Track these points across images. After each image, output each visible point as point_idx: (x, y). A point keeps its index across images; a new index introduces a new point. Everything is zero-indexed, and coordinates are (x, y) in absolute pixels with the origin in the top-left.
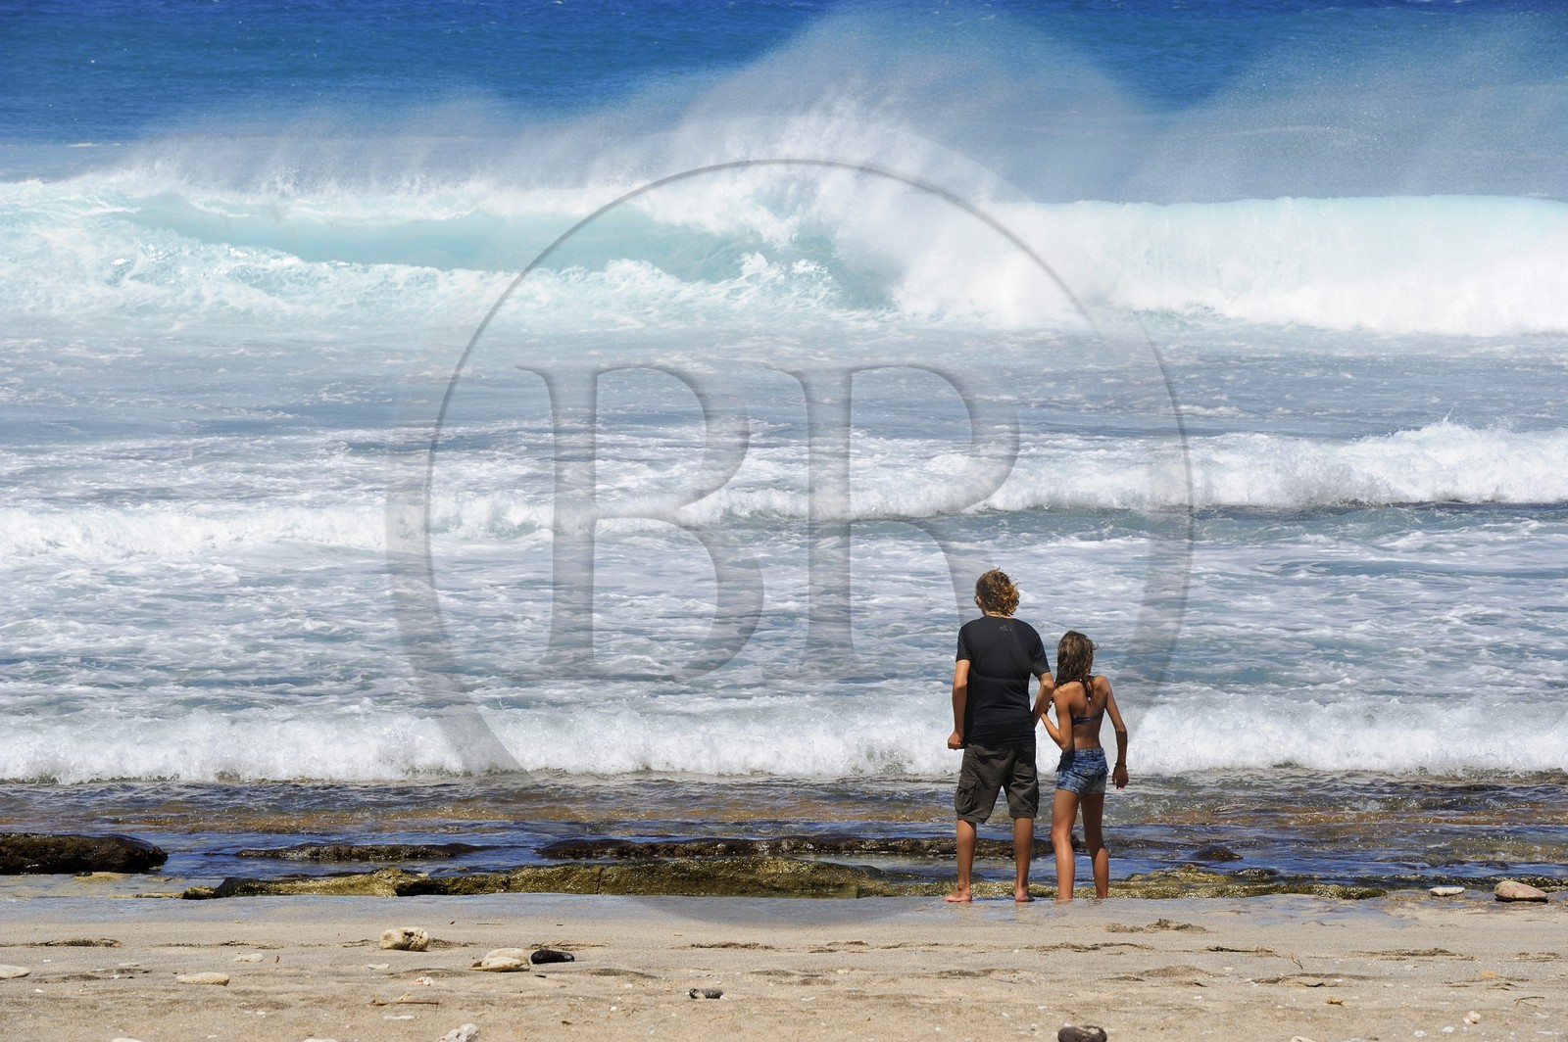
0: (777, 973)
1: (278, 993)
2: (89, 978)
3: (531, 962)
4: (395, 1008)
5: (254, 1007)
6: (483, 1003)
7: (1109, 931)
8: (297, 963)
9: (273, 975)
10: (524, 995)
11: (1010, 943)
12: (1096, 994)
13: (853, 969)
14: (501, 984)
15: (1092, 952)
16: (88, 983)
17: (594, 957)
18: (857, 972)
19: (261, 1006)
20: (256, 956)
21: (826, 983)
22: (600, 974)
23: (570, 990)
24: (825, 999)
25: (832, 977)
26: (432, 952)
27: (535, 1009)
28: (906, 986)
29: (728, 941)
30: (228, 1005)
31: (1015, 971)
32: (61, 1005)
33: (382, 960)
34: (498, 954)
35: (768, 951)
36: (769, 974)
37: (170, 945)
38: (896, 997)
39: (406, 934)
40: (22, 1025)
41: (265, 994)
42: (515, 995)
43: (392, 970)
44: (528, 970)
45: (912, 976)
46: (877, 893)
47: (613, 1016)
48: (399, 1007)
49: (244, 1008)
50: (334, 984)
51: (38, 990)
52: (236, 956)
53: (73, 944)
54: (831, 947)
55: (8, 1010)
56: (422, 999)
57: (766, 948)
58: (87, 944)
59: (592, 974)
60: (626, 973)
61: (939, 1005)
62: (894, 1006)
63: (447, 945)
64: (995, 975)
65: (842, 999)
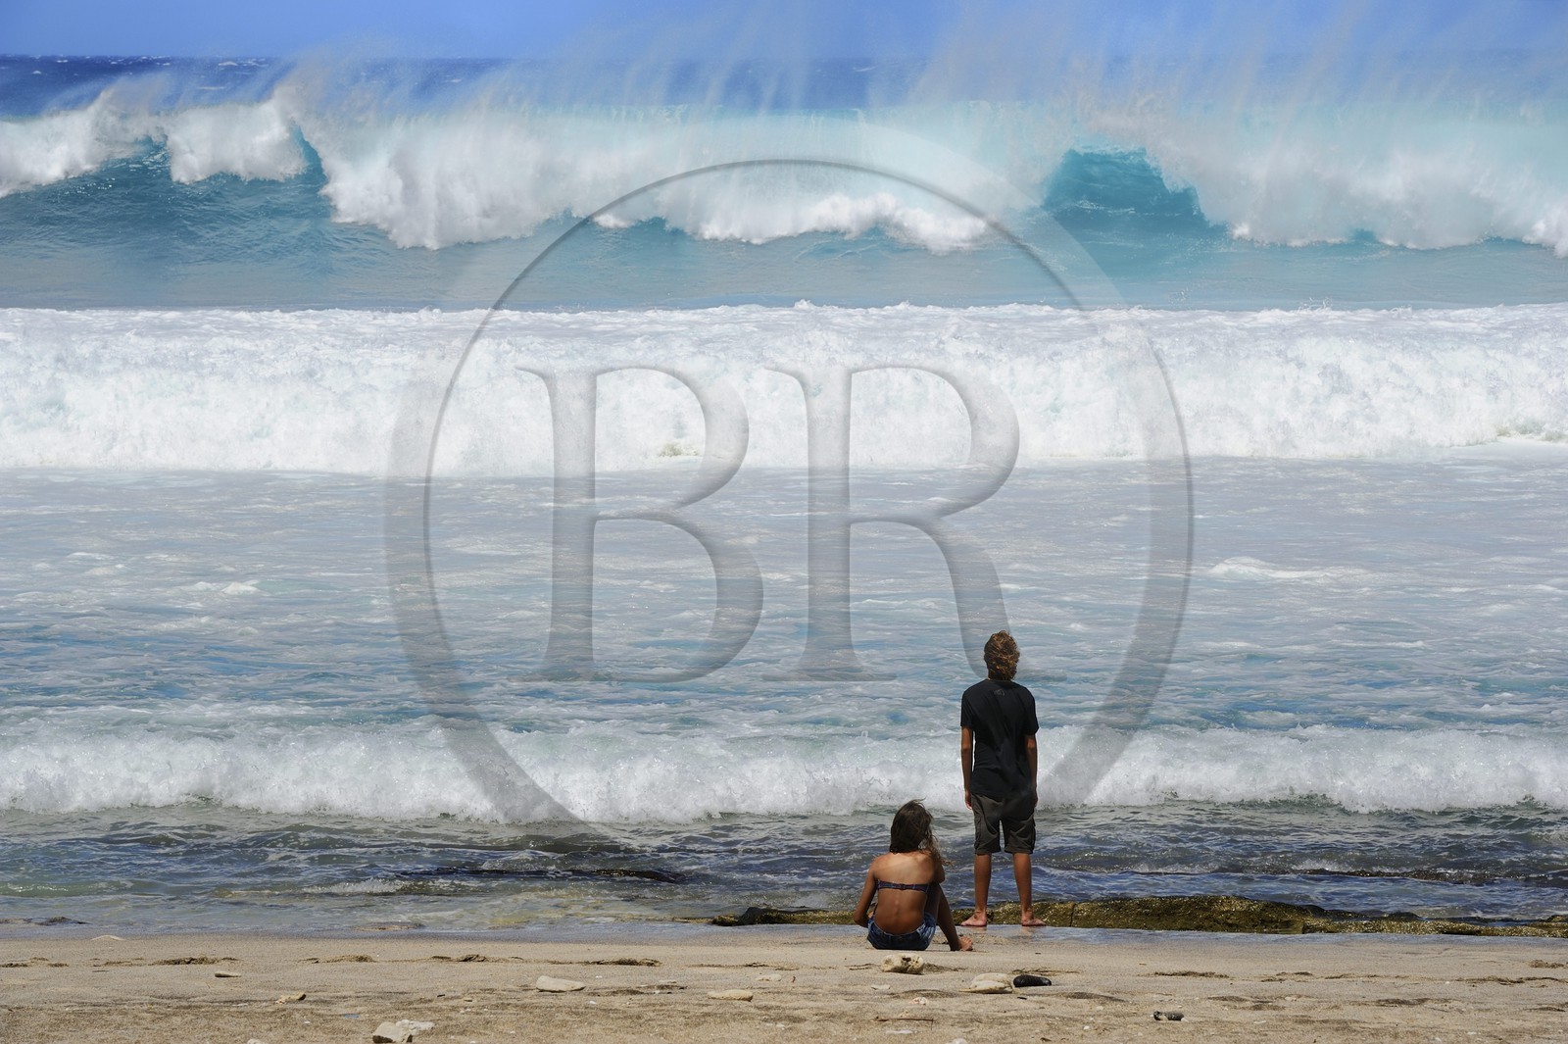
0: (1231, 998)
1: (796, 1009)
2: (634, 992)
3: (1013, 986)
4: (896, 1024)
5: (775, 1020)
6: (972, 1021)
7: (1532, 966)
8: (810, 983)
9: (790, 993)
10: (1008, 1014)
11: (1442, 975)
12: (1520, 1022)
13: (1299, 996)
14: (987, 1006)
15: (1517, 985)
16: (634, 997)
17: (1070, 982)
18: (1303, 999)
19: (780, 1019)
20: (775, 976)
21: (1275, 1008)
22: (1074, 997)
23: (1048, 1011)
24: (1275, 1023)
25: (1281, 1003)
26: (927, 976)
27: (1017, 1027)
28: (1348, 1013)
29: (1188, 969)
30: (753, 1019)
31: (1446, 1000)
32: (611, 1015)
33: (884, 982)
34: (985, 978)
35: (1223, 980)
36: (1225, 999)
37: (702, 965)
38: (1339, 1022)
39: (904, 959)
40: (579, 1032)
41: (784, 1009)
42: (1000, 1015)
43: (892, 990)
44: (1011, 993)
45: (1354, 1003)
46: (1321, 930)
47: (1086, 1034)
48: (898, 1023)
49: (766, 1021)
50: (843, 1002)
51: (592, 1002)
52: (756, 975)
53: (621, 963)
54: (1280, 977)
55: (568, 1018)
56: (918, 1017)
57: (1221, 976)
58: (631, 963)
59: (1067, 997)
60: (1097, 996)
61: (1377, 1030)
62: (1337, 1030)
63: (939, 969)
64: (1428, 1004)
65: (1290, 1023)
